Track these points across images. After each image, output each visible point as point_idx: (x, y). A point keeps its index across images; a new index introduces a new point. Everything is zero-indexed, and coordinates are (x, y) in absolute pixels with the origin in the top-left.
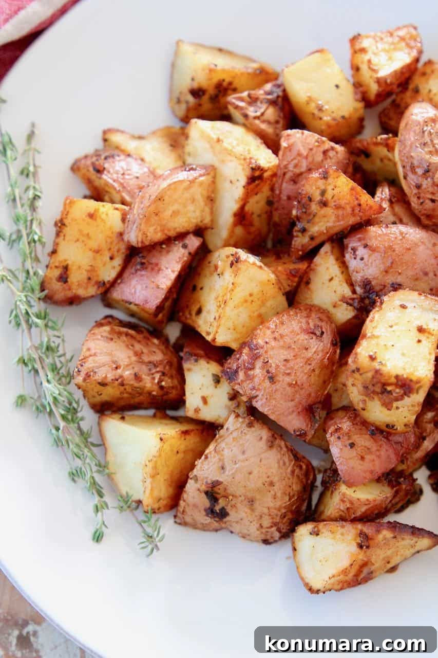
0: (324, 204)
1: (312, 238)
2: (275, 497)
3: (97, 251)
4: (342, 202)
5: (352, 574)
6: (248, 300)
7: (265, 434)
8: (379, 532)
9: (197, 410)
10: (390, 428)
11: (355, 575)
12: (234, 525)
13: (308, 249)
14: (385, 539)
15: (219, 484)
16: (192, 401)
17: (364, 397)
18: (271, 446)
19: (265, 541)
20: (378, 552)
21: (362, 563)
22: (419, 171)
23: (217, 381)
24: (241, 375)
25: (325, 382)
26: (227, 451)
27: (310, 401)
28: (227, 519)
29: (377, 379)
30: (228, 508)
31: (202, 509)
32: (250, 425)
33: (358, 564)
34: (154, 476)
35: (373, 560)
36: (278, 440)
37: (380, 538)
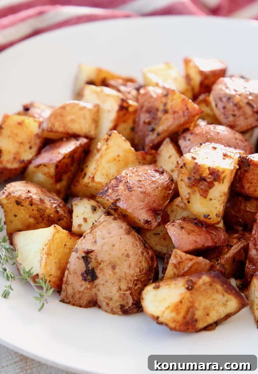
0: (166, 112)
1: (158, 134)
2: (130, 266)
3: (21, 143)
4: (177, 109)
5: (182, 314)
6: (117, 159)
7: (124, 225)
8: (200, 277)
9: (80, 226)
10: (207, 216)
11: (184, 318)
12: (101, 288)
13: (156, 142)
14: (204, 284)
15: (92, 251)
16: (77, 221)
17: (189, 190)
18: (128, 233)
19: (122, 307)
20: (200, 298)
21: (189, 304)
22: (224, 100)
23: (94, 209)
24: (110, 191)
25: (165, 198)
26: (99, 232)
27: (155, 205)
28: (97, 282)
29: (197, 168)
30: (97, 272)
31: (79, 273)
32: (115, 219)
33: (186, 304)
34: (48, 254)
35: (196, 305)
36: (133, 232)
37: (201, 282)
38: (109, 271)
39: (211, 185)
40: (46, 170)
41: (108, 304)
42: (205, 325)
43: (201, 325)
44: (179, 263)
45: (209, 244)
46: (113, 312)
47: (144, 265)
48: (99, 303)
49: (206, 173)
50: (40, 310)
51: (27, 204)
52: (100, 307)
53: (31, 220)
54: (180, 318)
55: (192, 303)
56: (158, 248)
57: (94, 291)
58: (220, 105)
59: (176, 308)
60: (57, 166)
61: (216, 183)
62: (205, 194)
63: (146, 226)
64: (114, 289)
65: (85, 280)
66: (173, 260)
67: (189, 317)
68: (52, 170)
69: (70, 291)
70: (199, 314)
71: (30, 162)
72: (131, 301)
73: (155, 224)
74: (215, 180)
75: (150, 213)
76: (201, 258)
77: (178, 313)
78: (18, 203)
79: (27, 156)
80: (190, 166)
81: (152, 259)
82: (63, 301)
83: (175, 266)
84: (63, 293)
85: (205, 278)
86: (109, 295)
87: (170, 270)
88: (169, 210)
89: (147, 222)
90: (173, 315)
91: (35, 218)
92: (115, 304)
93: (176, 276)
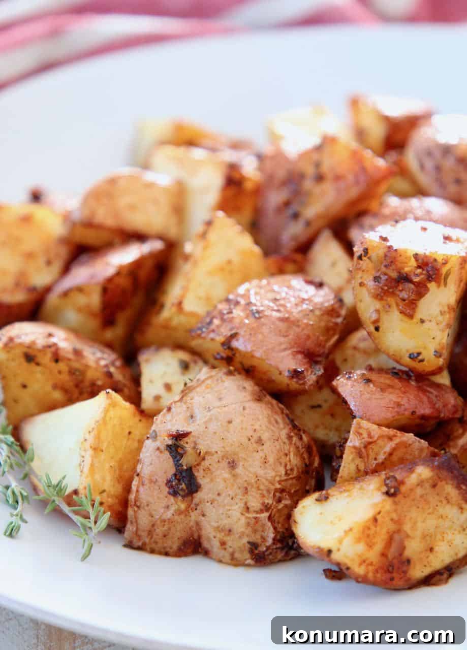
0: (320, 178)
1: (308, 224)
2: (265, 462)
3: (30, 255)
4: (342, 171)
5: (379, 547)
6: (226, 269)
7: (249, 385)
8: (411, 471)
9: (157, 398)
10: (415, 357)
11: (384, 555)
12: (208, 508)
13: (303, 238)
14: (421, 483)
15: (186, 435)
16: (150, 390)
17: (378, 305)
18: (259, 399)
19: (254, 546)
20: (414, 513)
21: (392, 527)
22: (438, 154)
23: (185, 366)
24: (216, 322)
25: (329, 330)
26: (198, 399)
27: (309, 344)
28: (199, 496)
29: (391, 257)
30: (199, 474)
31: (162, 481)
32: (230, 373)
33: (386, 527)
34: (96, 449)
35: (407, 528)
36: (268, 398)
37: (413, 479)
38: (222, 473)
39: (421, 290)
40: (82, 300)
41: (223, 544)
42: (427, 571)
43: (418, 572)
44: (367, 445)
45: (426, 410)
46: (235, 562)
47: (295, 461)
48: (205, 544)
49: (410, 266)
50: (84, 558)
51: (46, 359)
52: (206, 553)
53: (57, 395)
54: (373, 555)
55: (398, 522)
56: (321, 434)
57: (194, 516)
58: (429, 164)
59: (366, 533)
60: (105, 290)
61: (432, 286)
62: (409, 309)
63: (294, 385)
64: (236, 510)
65: (175, 494)
66: (353, 441)
67: (392, 552)
68: (95, 300)
69: (144, 520)
70: (413, 548)
71: (48, 290)
72: (270, 535)
73: (311, 378)
74: (430, 278)
75: (300, 357)
76: (410, 437)
77: (370, 546)
78: (30, 357)
79: (41, 278)
80: (377, 253)
81: (309, 449)
82: (130, 545)
83: (359, 453)
84: (130, 528)
85: (423, 472)
86: (225, 522)
87: (348, 464)
88: (338, 358)
89: (296, 374)
90: (361, 548)
91: (65, 390)
92: (239, 543)
93: (361, 475)
